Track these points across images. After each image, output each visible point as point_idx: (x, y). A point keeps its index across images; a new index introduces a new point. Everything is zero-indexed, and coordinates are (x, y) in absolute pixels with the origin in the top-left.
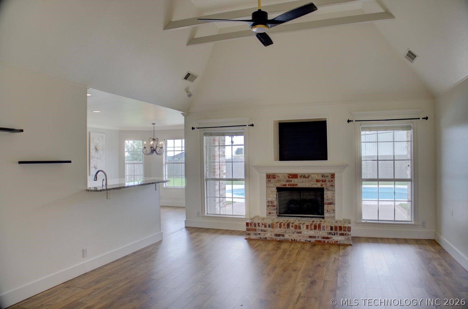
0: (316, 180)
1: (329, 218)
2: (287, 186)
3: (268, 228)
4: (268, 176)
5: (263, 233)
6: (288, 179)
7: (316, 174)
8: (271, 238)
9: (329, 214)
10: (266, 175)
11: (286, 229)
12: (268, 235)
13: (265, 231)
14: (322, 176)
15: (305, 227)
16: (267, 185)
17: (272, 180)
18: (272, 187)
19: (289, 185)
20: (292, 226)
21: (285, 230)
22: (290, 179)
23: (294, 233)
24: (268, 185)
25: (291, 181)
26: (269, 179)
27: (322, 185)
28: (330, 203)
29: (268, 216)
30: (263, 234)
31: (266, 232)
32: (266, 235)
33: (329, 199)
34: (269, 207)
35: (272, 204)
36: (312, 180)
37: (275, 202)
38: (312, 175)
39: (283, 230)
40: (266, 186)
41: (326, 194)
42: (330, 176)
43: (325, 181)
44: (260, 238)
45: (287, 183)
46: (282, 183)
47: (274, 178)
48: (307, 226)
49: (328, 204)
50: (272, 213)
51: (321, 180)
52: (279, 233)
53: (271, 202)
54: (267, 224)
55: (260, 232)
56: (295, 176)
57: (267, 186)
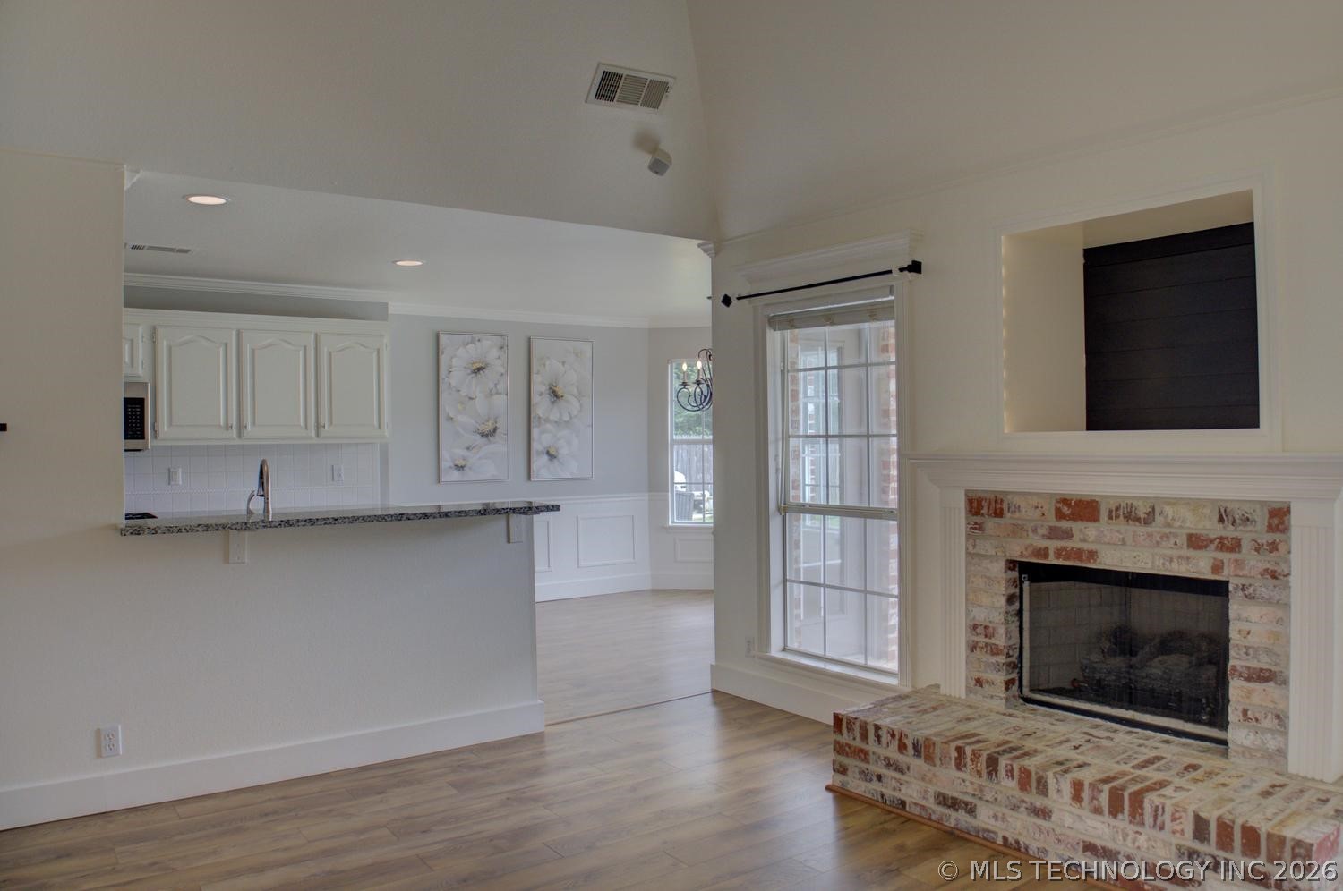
0: (1190, 536)
1: (1252, 757)
2: (1052, 560)
3: (907, 759)
4: (975, 505)
5: (892, 778)
6: (1053, 522)
7: (1188, 502)
8: (923, 807)
9: (1252, 736)
10: (967, 496)
11: (984, 781)
12: (910, 792)
13: (899, 770)
14: (1216, 517)
16: (971, 549)
17: (991, 524)
18: (991, 558)
19: (1059, 553)
21: (977, 781)
22: (1064, 524)
23: (1014, 808)
24: (974, 546)
25: (1068, 535)
26: (978, 519)
27: (1217, 568)
28: (1261, 670)
29: (971, 692)
30: (894, 783)
31: (902, 772)
32: (904, 789)
33: (1256, 650)
34: (978, 651)
35: (987, 640)
36: (1167, 536)
37: (1001, 631)
38: (1169, 510)
39: (972, 783)
40: (967, 549)
41: (1239, 619)
42: (1261, 518)
43: (1235, 546)
44: (882, 796)
45: (1053, 545)
46: (1028, 542)
47: (999, 514)
48: (1078, 787)
49: (1249, 679)
50: (987, 681)
51: (1213, 536)
52: (955, 795)
53: (986, 628)
54: (906, 736)
55: (884, 771)
56: (1084, 509)
57: (968, 554)
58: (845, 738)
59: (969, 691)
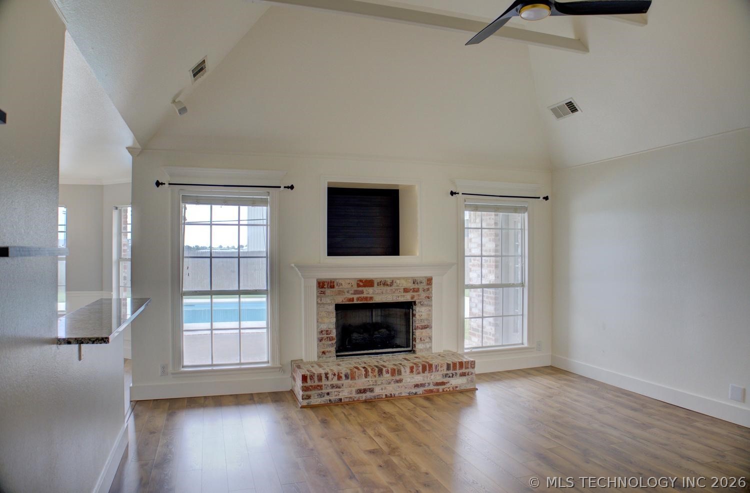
0: (404, 289)
1: (423, 351)
2: (355, 302)
3: (344, 381)
4: (321, 284)
5: (335, 392)
6: (355, 288)
7: (404, 278)
8: (350, 398)
9: (423, 345)
10: (317, 281)
11: (377, 378)
12: (344, 394)
13: (338, 387)
14: (412, 282)
15: (408, 370)
16: (319, 302)
17: (328, 291)
18: (329, 304)
19: (358, 299)
20: (387, 372)
21: (374, 379)
22: (360, 289)
23: (389, 383)
24: (321, 300)
25: (362, 292)
26: (323, 290)
27: (412, 298)
28: (425, 325)
29: (320, 357)
30: (336, 393)
31: (340, 388)
32: (341, 394)
33: (424, 320)
34: (323, 342)
35: (328, 336)
36: (397, 290)
37: (334, 331)
38: (398, 281)
39: (372, 381)
40: (317, 302)
41: (419, 312)
42: (425, 281)
43: (417, 290)
44: (330, 401)
45: (355, 297)
46: (345, 297)
47: (332, 287)
48: (412, 369)
49: (422, 329)
50: (327, 352)
51: (411, 288)
52: (365, 388)
53: (327, 331)
54: (341, 373)
55: (329, 390)
56: (369, 283)
57: (318, 303)
58: (309, 383)
59: (319, 357)
